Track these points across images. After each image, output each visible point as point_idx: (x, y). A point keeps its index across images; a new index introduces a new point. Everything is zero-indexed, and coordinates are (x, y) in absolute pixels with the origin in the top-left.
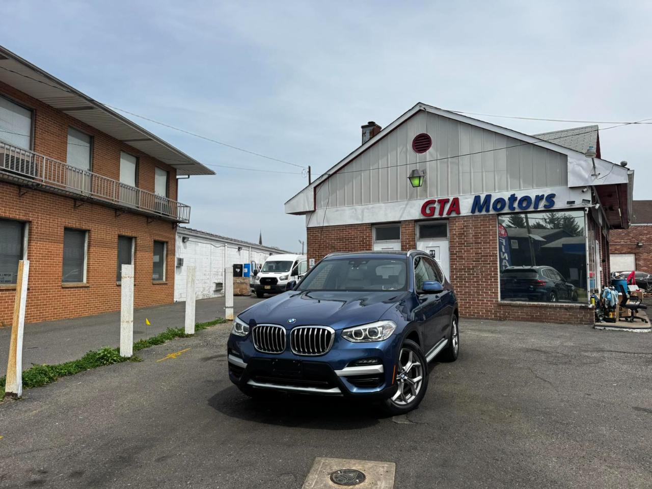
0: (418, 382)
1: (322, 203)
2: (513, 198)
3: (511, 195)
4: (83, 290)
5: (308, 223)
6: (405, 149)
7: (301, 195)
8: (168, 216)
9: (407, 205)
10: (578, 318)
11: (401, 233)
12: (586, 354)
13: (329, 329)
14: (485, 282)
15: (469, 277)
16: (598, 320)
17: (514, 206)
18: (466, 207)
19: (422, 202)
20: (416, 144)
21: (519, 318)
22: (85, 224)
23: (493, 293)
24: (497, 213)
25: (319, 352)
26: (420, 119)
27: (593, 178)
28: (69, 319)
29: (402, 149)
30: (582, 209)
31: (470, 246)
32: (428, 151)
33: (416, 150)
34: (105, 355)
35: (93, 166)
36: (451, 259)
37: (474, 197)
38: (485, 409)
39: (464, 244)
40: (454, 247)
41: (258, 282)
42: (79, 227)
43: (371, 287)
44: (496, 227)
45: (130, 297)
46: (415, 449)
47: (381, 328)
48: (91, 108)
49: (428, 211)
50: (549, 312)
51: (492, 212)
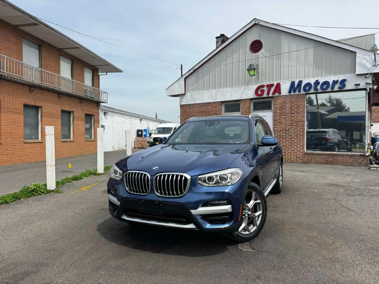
0: (259, 216)
1: (190, 88)
2: (317, 83)
3: (316, 81)
4: (39, 144)
5: (181, 102)
6: (244, 51)
7: (176, 83)
8: (94, 98)
9: (245, 89)
10: (358, 162)
11: (241, 108)
12: (371, 188)
13: (185, 175)
14: (296, 139)
15: (285, 136)
16: (371, 164)
17: (317, 88)
18: (285, 89)
19: (255, 87)
20: (252, 47)
21: (318, 162)
22: (38, 102)
23: (301, 146)
24: (306, 93)
25: (177, 194)
26: (255, 29)
27: (374, 67)
28: (30, 163)
29: (243, 50)
30: (365, 89)
31: (287, 115)
32: (260, 52)
33: (252, 51)
34: (34, 189)
35: (41, 65)
36: (274, 124)
37: (290, 82)
38: (311, 235)
39: (283, 114)
40: (276, 116)
41: (152, 140)
42: (34, 105)
43: (222, 141)
44: (305, 102)
45: (52, 148)
46: (259, 278)
47: (230, 175)
48: (36, 24)
49: (259, 93)
50: (339, 158)
51: (302, 92)
